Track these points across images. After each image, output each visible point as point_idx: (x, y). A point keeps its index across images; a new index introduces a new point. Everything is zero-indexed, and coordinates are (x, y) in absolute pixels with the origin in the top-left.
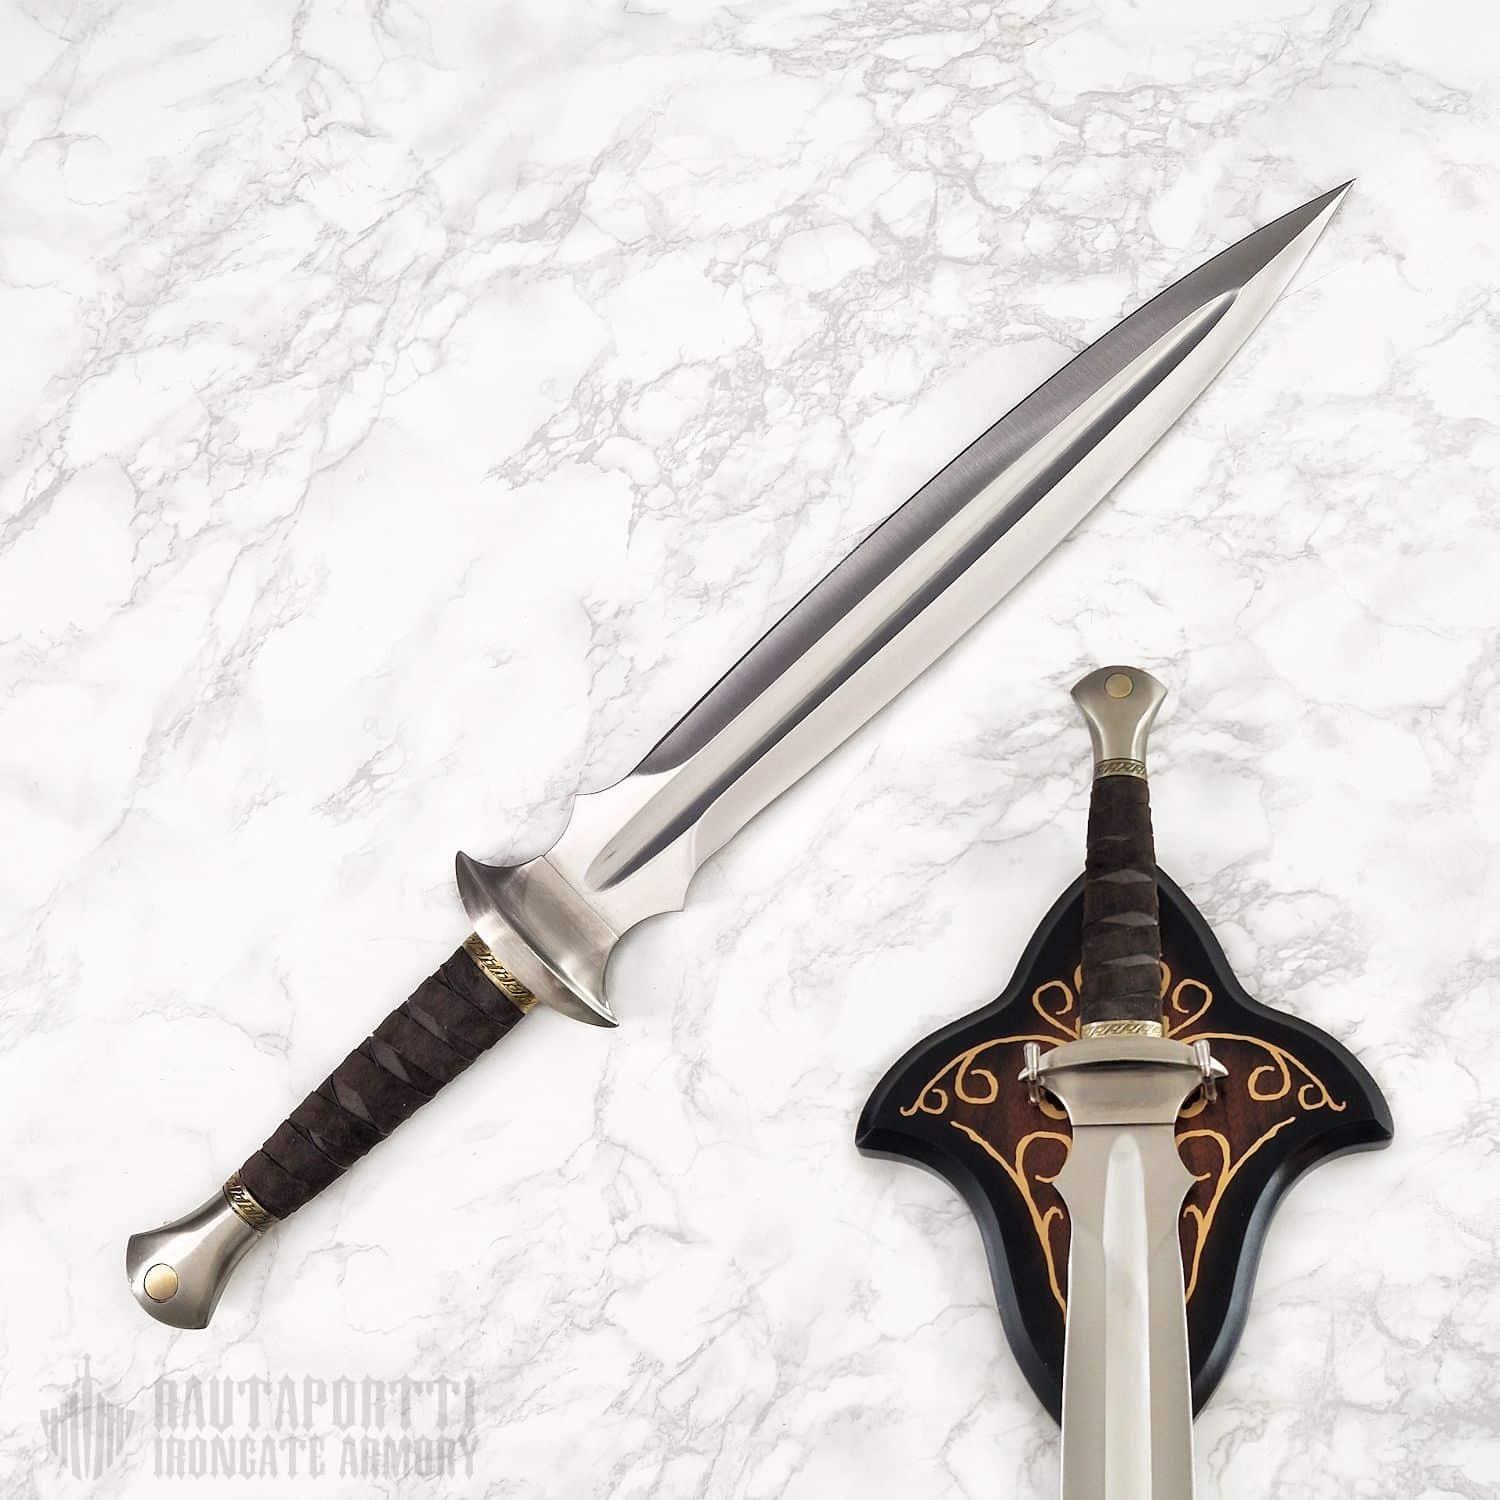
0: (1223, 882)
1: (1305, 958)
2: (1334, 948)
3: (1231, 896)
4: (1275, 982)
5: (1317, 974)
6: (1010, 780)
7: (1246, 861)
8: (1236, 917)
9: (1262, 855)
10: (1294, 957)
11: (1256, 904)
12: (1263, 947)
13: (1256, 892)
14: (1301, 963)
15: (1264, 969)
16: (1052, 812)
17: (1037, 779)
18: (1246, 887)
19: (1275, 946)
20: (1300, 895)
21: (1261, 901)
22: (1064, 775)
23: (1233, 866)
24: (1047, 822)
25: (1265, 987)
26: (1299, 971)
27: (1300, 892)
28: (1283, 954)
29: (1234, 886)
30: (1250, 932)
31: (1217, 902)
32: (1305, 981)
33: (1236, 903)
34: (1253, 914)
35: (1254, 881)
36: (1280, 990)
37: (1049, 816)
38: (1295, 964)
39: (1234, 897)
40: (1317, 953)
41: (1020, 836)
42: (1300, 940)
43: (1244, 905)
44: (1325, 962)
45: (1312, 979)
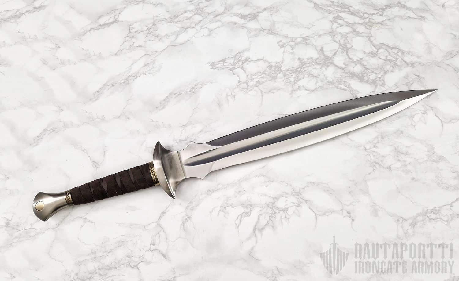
0: (237, 57)
1: (260, 78)
2: (268, 75)
3: (239, 61)
4: (252, 85)
5: (263, 82)
6: (178, 29)
7: (243, 51)
8: (241, 67)
9: (248, 50)
10: (257, 78)
11: (246, 63)
12: (248, 75)
13: (246, 60)
14: (258, 79)
15: (249, 81)
16: (190, 38)
17: (186, 29)
18: (243, 59)
19: (252, 75)
20: (257, 61)
21: (248, 62)
22: (193, 28)
23: (240, 53)
24: (189, 40)
25: (249, 86)
26: (258, 82)
27: (258, 60)
28: (253, 77)
29: (240, 58)
30: (245, 71)
31: (235, 62)
32: (260, 84)
33: (241, 63)
34: (245, 66)
35: (246, 57)
36: (253, 87)
37: (189, 39)
38: (257, 80)
39: (240, 61)
40: (263, 77)
41: (181, 44)
42: (258, 73)
43: (243, 63)
44: (265, 79)
45: (262, 84)
